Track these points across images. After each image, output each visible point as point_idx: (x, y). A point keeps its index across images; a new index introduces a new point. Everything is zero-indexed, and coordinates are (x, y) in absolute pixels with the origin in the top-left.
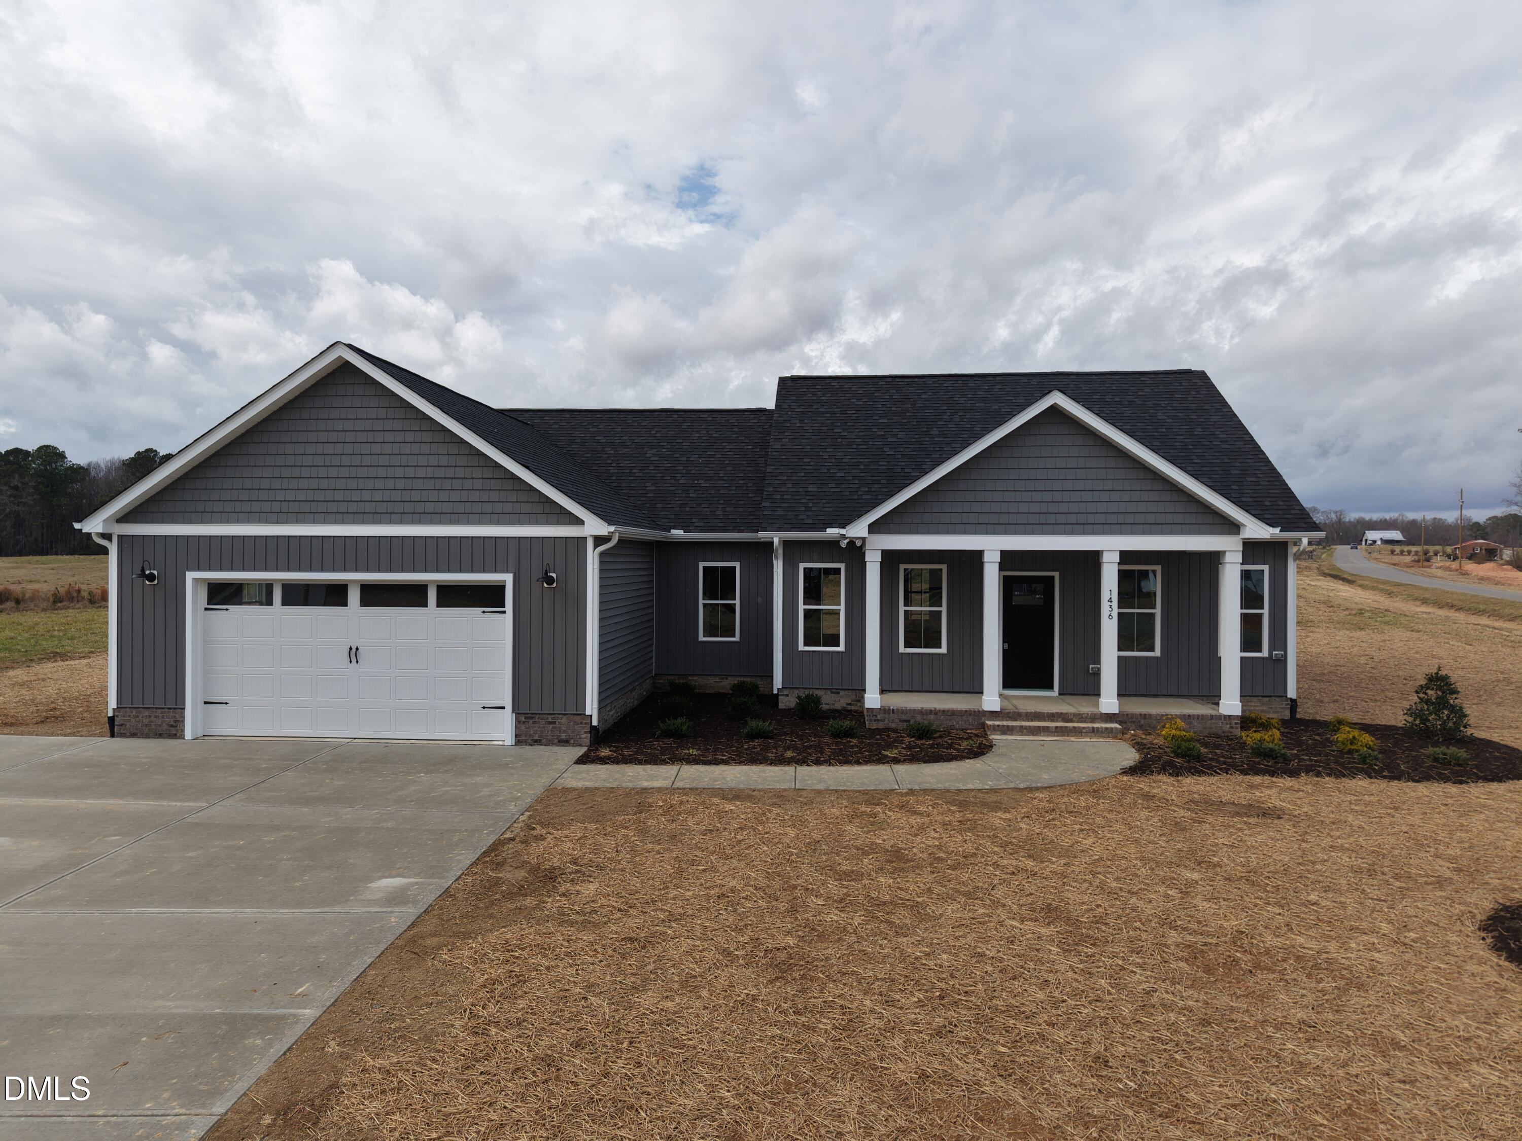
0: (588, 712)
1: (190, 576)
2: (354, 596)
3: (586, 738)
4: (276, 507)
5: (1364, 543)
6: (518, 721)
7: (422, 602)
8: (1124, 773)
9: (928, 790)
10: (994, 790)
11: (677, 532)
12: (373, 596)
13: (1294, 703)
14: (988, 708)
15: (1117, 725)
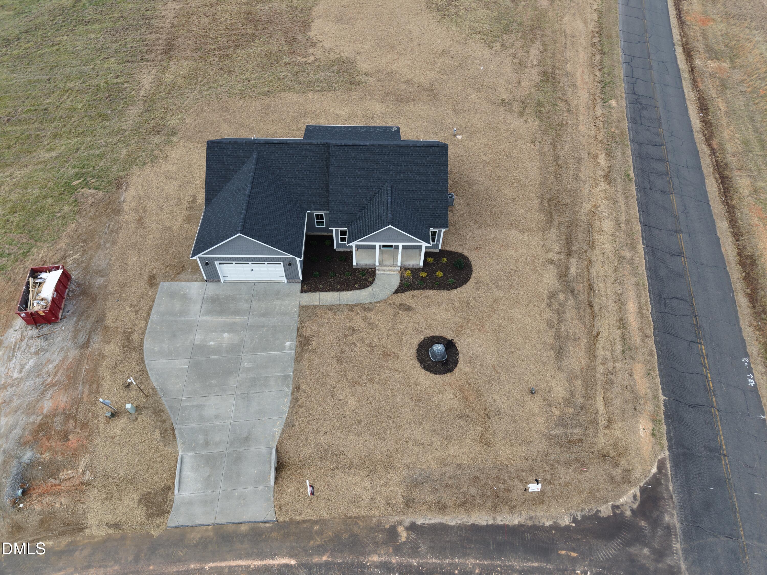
0: (300, 278)
1: (216, 262)
3: (300, 283)
4: (231, 253)
7: (265, 264)
8: (394, 293)
9: (360, 304)
10: (371, 303)
11: (309, 212)
12: (254, 263)
13: (440, 249)
14: (376, 265)
15: (399, 268)
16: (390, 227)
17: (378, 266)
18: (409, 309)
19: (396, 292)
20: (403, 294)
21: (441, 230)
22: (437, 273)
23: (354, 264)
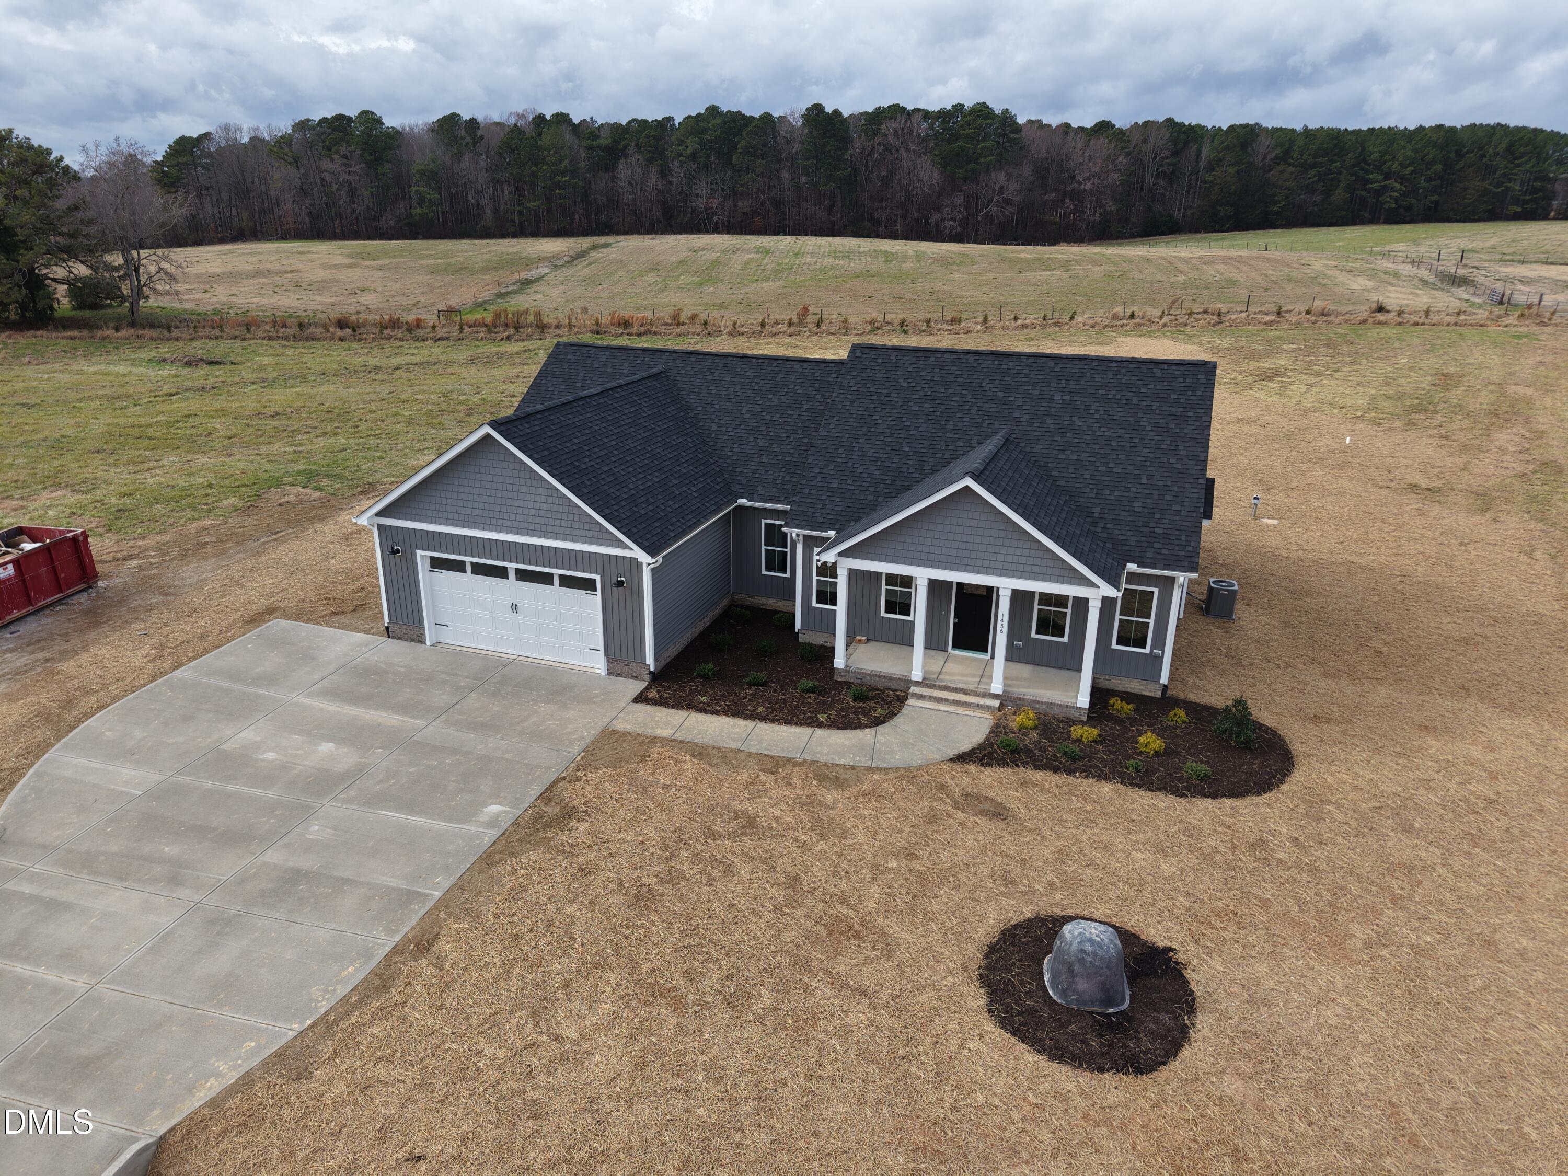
0: (648, 663)
1: (419, 552)
2: (512, 574)
3: (647, 678)
6: (608, 661)
7: (551, 584)
8: (951, 760)
9: (812, 762)
10: (853, 768)
11: (743, 501)
12: (523, 576)
13: (1165, 687)
14: (913, 678)
15: (996, 703)
16: (967, 488)
17: (917, 683)
18: (999, 813)
19: (962, 758)
20: (988, 771)
21: (1174, 578)
22: (1142, 739)
23: (839, 662)
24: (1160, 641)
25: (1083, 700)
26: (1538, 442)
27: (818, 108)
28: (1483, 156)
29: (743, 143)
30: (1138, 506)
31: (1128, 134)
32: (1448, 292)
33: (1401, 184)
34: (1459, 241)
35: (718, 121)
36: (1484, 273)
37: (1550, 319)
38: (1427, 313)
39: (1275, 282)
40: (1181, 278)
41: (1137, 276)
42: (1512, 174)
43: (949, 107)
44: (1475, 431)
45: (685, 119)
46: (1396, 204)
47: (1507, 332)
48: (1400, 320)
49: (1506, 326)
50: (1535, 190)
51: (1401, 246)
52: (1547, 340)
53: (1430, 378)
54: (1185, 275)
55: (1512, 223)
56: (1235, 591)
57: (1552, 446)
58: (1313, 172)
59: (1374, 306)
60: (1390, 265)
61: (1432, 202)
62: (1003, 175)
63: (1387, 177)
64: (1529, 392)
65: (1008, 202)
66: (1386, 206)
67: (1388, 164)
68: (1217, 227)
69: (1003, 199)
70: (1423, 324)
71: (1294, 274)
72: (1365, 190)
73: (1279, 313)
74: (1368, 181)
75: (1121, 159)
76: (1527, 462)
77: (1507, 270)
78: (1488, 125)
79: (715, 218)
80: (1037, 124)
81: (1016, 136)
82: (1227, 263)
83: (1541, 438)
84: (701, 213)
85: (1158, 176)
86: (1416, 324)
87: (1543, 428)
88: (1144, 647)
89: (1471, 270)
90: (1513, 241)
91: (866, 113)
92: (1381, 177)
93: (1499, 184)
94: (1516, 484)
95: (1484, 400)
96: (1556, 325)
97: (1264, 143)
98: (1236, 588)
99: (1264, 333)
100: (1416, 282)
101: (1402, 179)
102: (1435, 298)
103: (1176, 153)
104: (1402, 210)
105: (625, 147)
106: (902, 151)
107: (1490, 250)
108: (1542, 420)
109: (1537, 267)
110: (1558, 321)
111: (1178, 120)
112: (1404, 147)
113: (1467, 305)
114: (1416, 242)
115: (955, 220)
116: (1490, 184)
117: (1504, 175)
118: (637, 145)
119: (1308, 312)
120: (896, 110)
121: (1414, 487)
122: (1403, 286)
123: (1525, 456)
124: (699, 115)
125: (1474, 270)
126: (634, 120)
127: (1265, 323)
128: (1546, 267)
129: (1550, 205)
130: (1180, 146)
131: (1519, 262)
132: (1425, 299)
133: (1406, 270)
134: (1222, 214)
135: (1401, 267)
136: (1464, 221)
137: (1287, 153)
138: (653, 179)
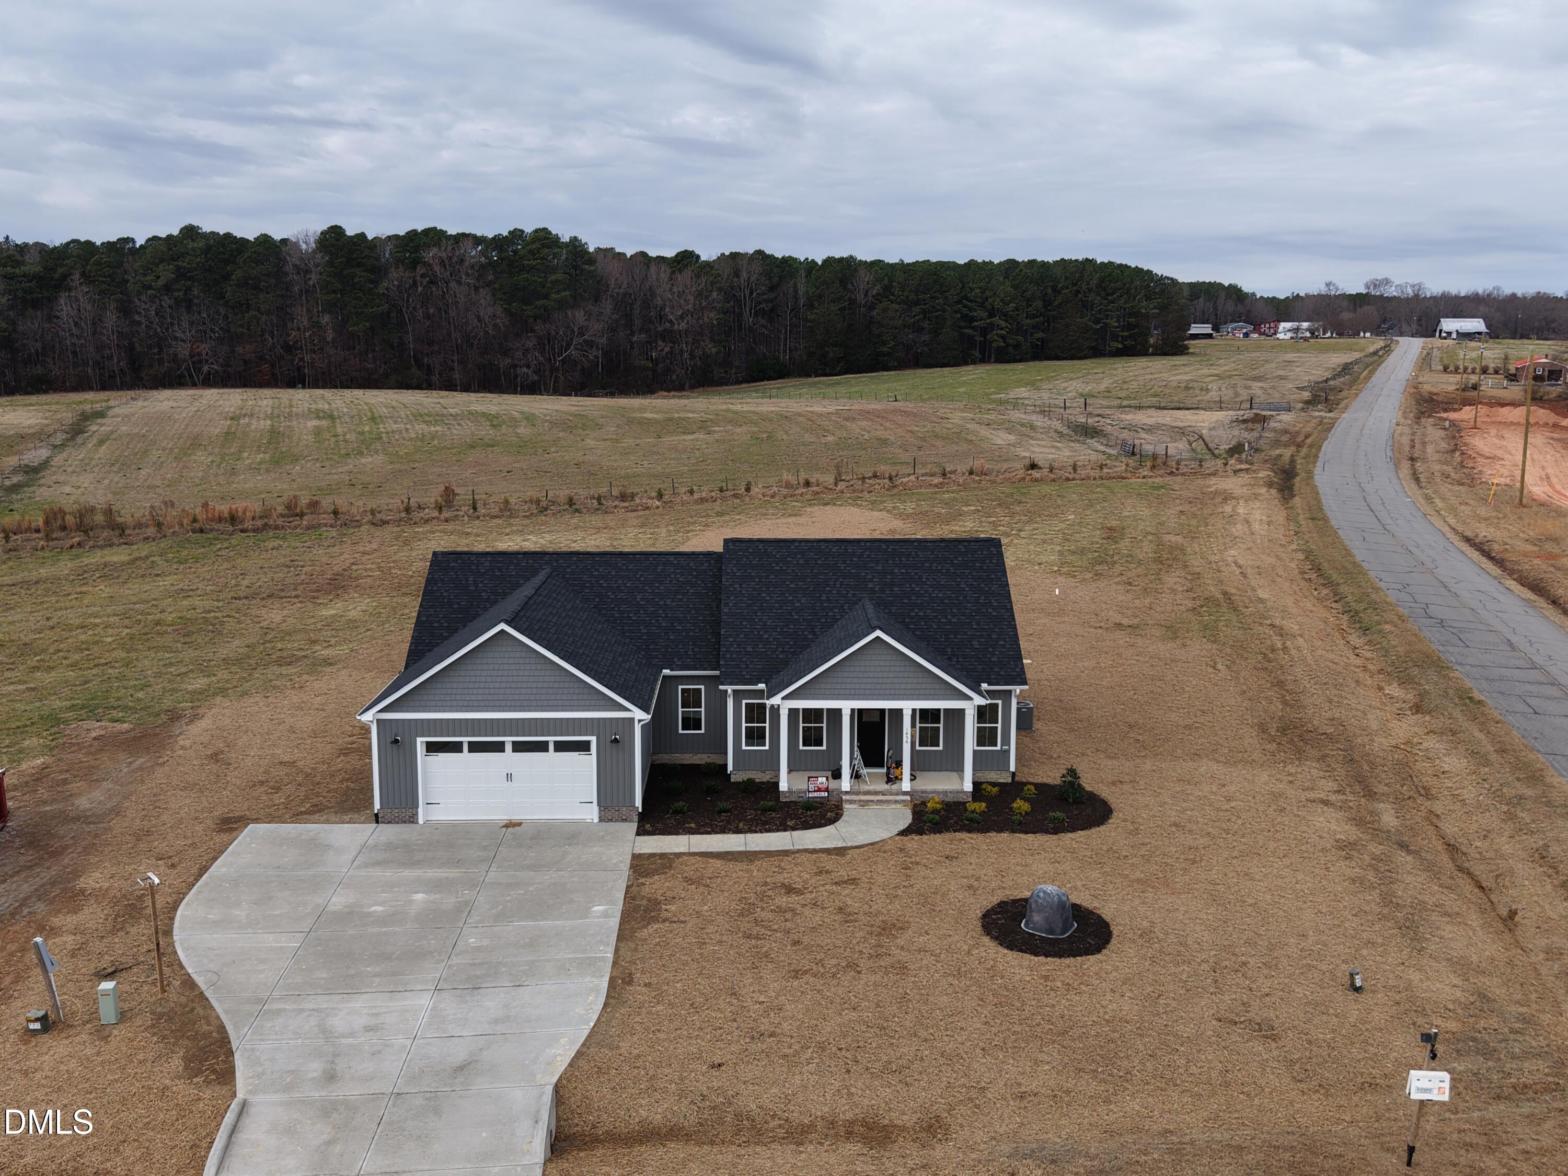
0: (637, 805)
1: (419, 740)
2: (509, 747)
3: (636, 818)
4: (466, 703)
5: (1437, 334)
6: (600, 810)
7: (547, 750)
8: (899, 835)
9: (805, 850)
11: (666, 672)
12: (519, 747)
13: (1014, 773)
14: (843, 789)
15: (908, 798)
16: (878, 638)
17: (847, 793)
19: (906, 832)
20: (925, 837)
21: (1010, 691)
22: (1015, 805)
23: (783, 786)
24: (1006, 741)
25: (968, 786)
26: (1198, 582)
27: (336, 231)
28: (1078, 292)
29: (239, 273)
30: (976, 644)
31: (716, 266)
32: (1085, 444)
33: (1006, 321)
34: (1074, 383)
35: (201, 244)
36: (1109, 421)
37: (1177, 469)
38: (1075, 469)
39: (923, 439)
40: (830, 438)
41: (785, 437)
42: (1108, 311)
43: (505, 233)
44: (1149, 577)
45: (149, 240)
46: (1004, 342)
47: (1146, 484)
48: (1053, 476)
49: (1144, 477)
50: (1130, 327)
51: (1022, 392)
52: (1181, 490)
53: (1099, 532)
54: (833, 435)
55: (1117, 359)
56: (1032, 708)
57: (1208, 585)
58: (916, 309)
59: (1027, 462)
60: (1023, 416)
61: (1038, 340)
62: (582, 313)
63: (991, 315)
64: (1179, 539)
65: (590, 344)
66: (994, 345)
67: (990, 300)
68: (828, 371)
69: (585, 341)
70: (1074, 479)
71: (937, 429)
72: (973, 328)
73: (944, 475)
74: (973, 319)
75: (715, 294)
76: (1194, 599)
77: (1128, 417)
78: (1077, 261)
79: (206, 368)
80: (608, 253)
81: (592, 268)
82: (868, 419)
83: (1199, 578)
84: (185, 361)
85: (756, 314)
86: (1068, 479)
87: (1198, 570)
88: (996, 746)
89: (1097, 419)
90: (1124, 382)
91: (396, 237)
92: (985, 315)
93: (1097, 321)
94: (1190, 615)
95: (1146, 550)
96: (1183, 474)
97: (865, 277)
98: (1031, 705)
99: (938, 496)
100: (1052, 434)
101: (1005, 316)
102: (1075, 451)
103: (772, 289)
104: (1011, 348)
105: (65, 277)
106: (453, 285)
107: (1106, 394)
108: (1196, 563)
109: (1151, 412)
110: (1185, 470)
111: (768, 252)
112: (1003, 284)
113: (1104, 457)
114: (1033, 384)
115: (528, 367)
116: (1090, 320)
117: (1100, 311)
118: (83, 274)
119: (971, 473)
120: (434, 236)
121: (1119, 625)
122: (1043, 439)
123: (1191, 594)
124: (170, 237)
125: (1100, 418)
126: (73, 241)
127: (936, 486)
128: (1161, 412)
129: (1147, 341)
130: (775, 280)
131: (1136, 407)
132: (1067, 453)
133: (1039, 421)
134: (831, 355)
135: (1034, 417)
136: (1072, 359)
137: (887, 289)
138: (111, 319)
